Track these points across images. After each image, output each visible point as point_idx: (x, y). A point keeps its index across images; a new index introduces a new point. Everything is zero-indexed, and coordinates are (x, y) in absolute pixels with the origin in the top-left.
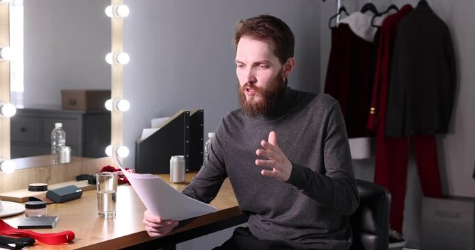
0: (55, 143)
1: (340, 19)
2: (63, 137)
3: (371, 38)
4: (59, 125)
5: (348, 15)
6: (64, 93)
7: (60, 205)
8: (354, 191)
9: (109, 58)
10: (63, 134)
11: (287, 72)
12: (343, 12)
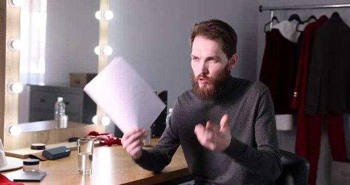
0: (57, 113)
1: (273, 25)
2: (63, 108)
3: (295, 40)
4: (60, 99)
5: (278, 22)
6: (72, 75)
7: (52, 161)
8: (278, 161)
9: (97, 50)
10: (63, 106)
11: (232, 65)
12: (275, 21)
